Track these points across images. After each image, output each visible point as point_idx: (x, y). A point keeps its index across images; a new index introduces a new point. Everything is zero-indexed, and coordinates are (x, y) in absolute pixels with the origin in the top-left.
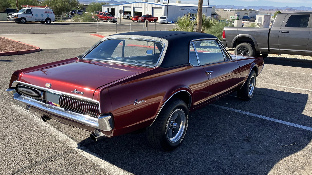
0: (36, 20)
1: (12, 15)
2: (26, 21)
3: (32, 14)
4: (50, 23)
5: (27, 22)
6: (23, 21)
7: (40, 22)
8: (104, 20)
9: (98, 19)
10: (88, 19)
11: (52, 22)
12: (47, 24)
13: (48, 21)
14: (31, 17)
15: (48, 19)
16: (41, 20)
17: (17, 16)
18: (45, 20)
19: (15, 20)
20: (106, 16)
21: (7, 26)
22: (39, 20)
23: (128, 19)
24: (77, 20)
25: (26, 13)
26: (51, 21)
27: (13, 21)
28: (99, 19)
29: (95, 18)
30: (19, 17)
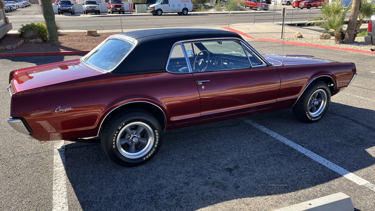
0: (172, 12)
1: (150, 6)
2: (162, 12)
3: (168, 5)
4: (187, 15)
5: (164, 14)
6: (159, 13)
7: (177, 13)
8: (253, 8)
9: (245, 7)
10: (233, 8)
11: (189, 13)
12: (184, 15)
13: (185, 12)
14: (168, 8)
15: (186, 9)
16: (177, 11)
17: (154, 7)
18: (181, 11)
19: (152, 12)
20: (256, 2)
21: (140, 19)
22: (175, 11)
23: (287, 5)
24: (219, 9)
25: (163, 4)
26: (188, 11)
27: (150, 13)
28: (248, 7)
29: (242, 6)
30: (156, 9)
